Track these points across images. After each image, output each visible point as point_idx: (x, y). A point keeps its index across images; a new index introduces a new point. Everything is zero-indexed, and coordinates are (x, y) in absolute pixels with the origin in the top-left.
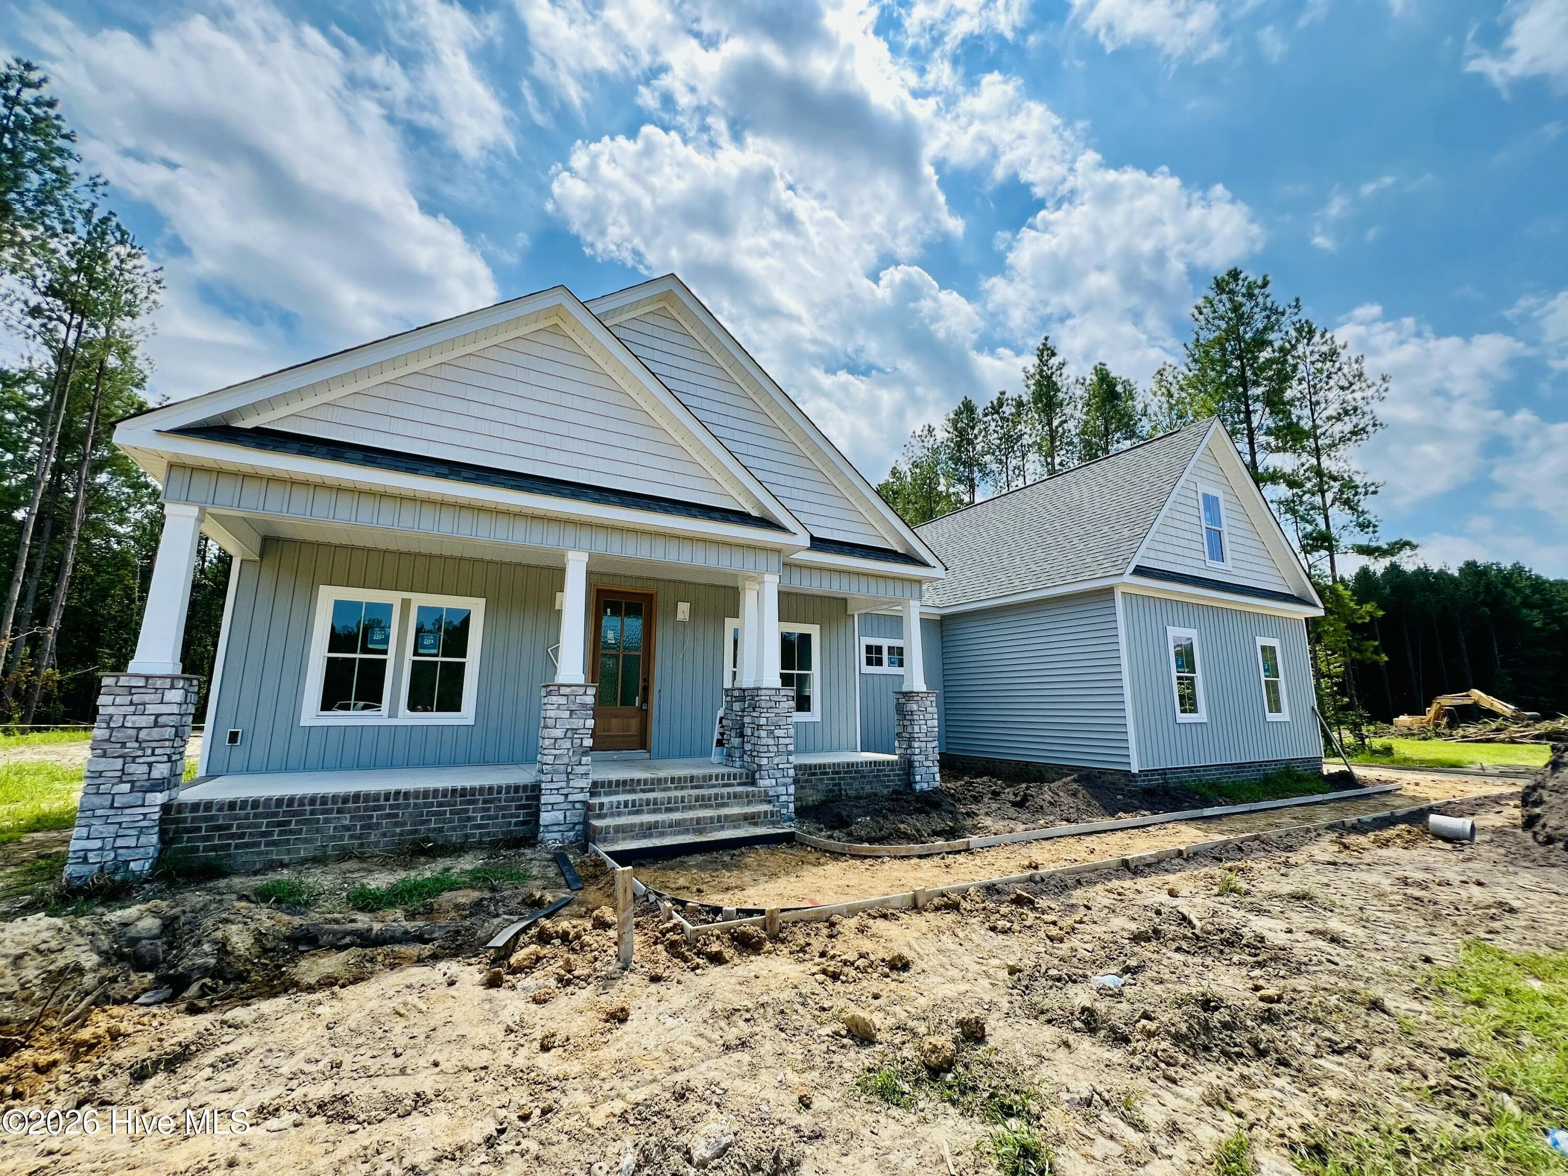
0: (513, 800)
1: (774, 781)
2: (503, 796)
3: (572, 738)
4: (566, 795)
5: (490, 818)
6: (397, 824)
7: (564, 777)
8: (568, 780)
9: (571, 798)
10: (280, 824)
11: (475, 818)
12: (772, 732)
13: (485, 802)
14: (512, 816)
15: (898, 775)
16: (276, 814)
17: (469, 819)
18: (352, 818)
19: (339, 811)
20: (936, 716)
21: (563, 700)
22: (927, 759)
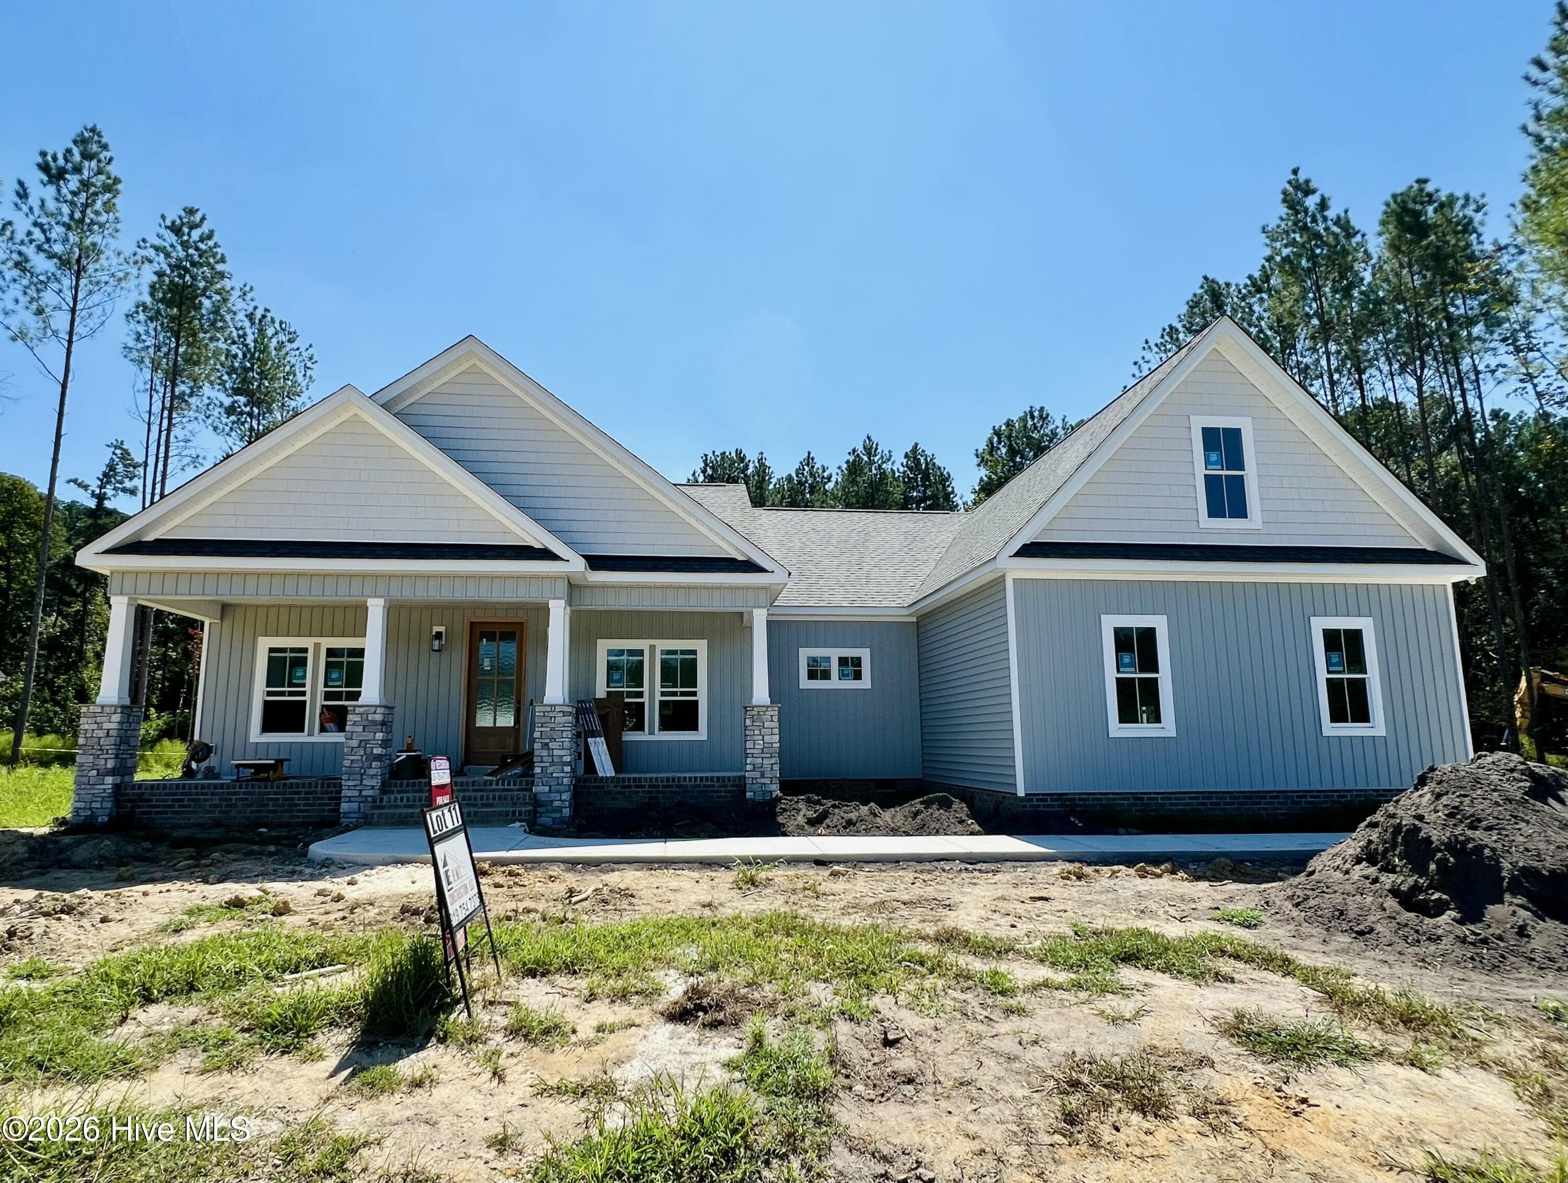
0: (326, 793)
1: (547, 789)
2: (319, 789)
3: (365, 748)
4: (361, 791)
5: (309, 805)
6: (248, 806)
7: (358, 777)
8: (362, 780)
9: (364, 793)
10: (178, 800)
11: (299, 805)
12: (547, 744)
13: (306, 793)
14: (326, 805)
15: (730, 791)
16: (175, 794)
17: (295, 805)
18: (220, 800)
19: (213, 794)
20: (777, 731)
21: (357, 718)
22: (763, 776)
